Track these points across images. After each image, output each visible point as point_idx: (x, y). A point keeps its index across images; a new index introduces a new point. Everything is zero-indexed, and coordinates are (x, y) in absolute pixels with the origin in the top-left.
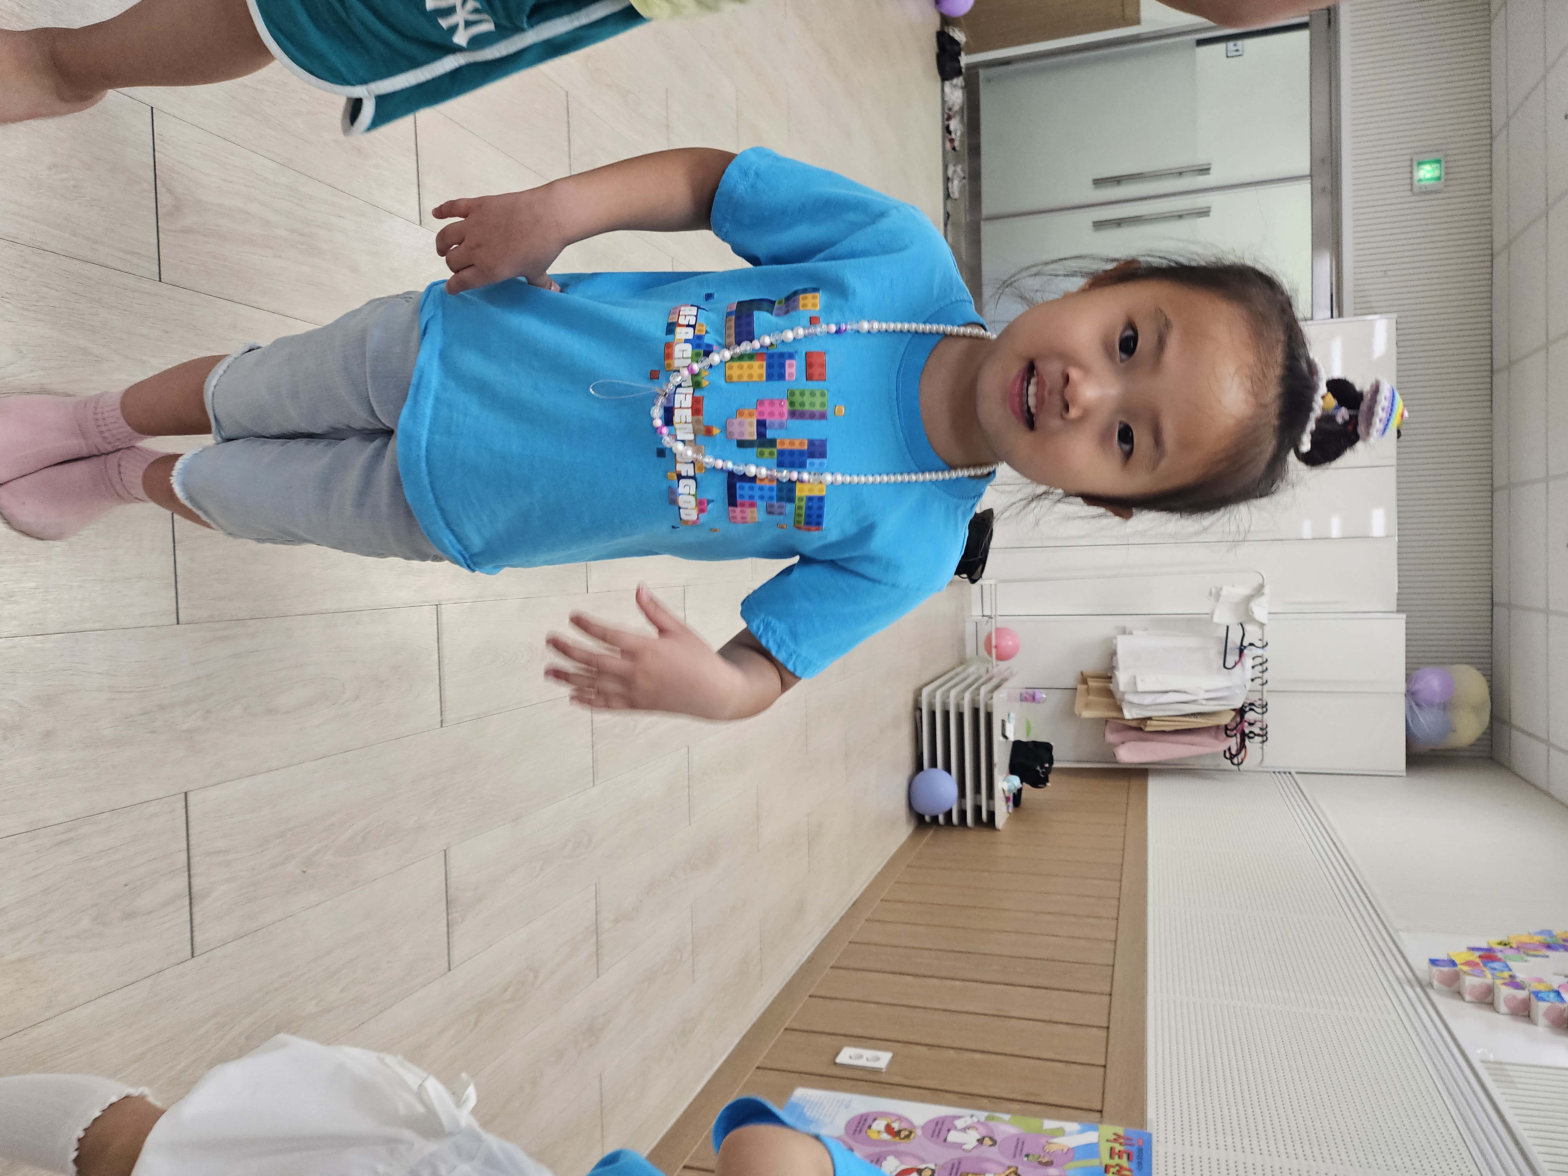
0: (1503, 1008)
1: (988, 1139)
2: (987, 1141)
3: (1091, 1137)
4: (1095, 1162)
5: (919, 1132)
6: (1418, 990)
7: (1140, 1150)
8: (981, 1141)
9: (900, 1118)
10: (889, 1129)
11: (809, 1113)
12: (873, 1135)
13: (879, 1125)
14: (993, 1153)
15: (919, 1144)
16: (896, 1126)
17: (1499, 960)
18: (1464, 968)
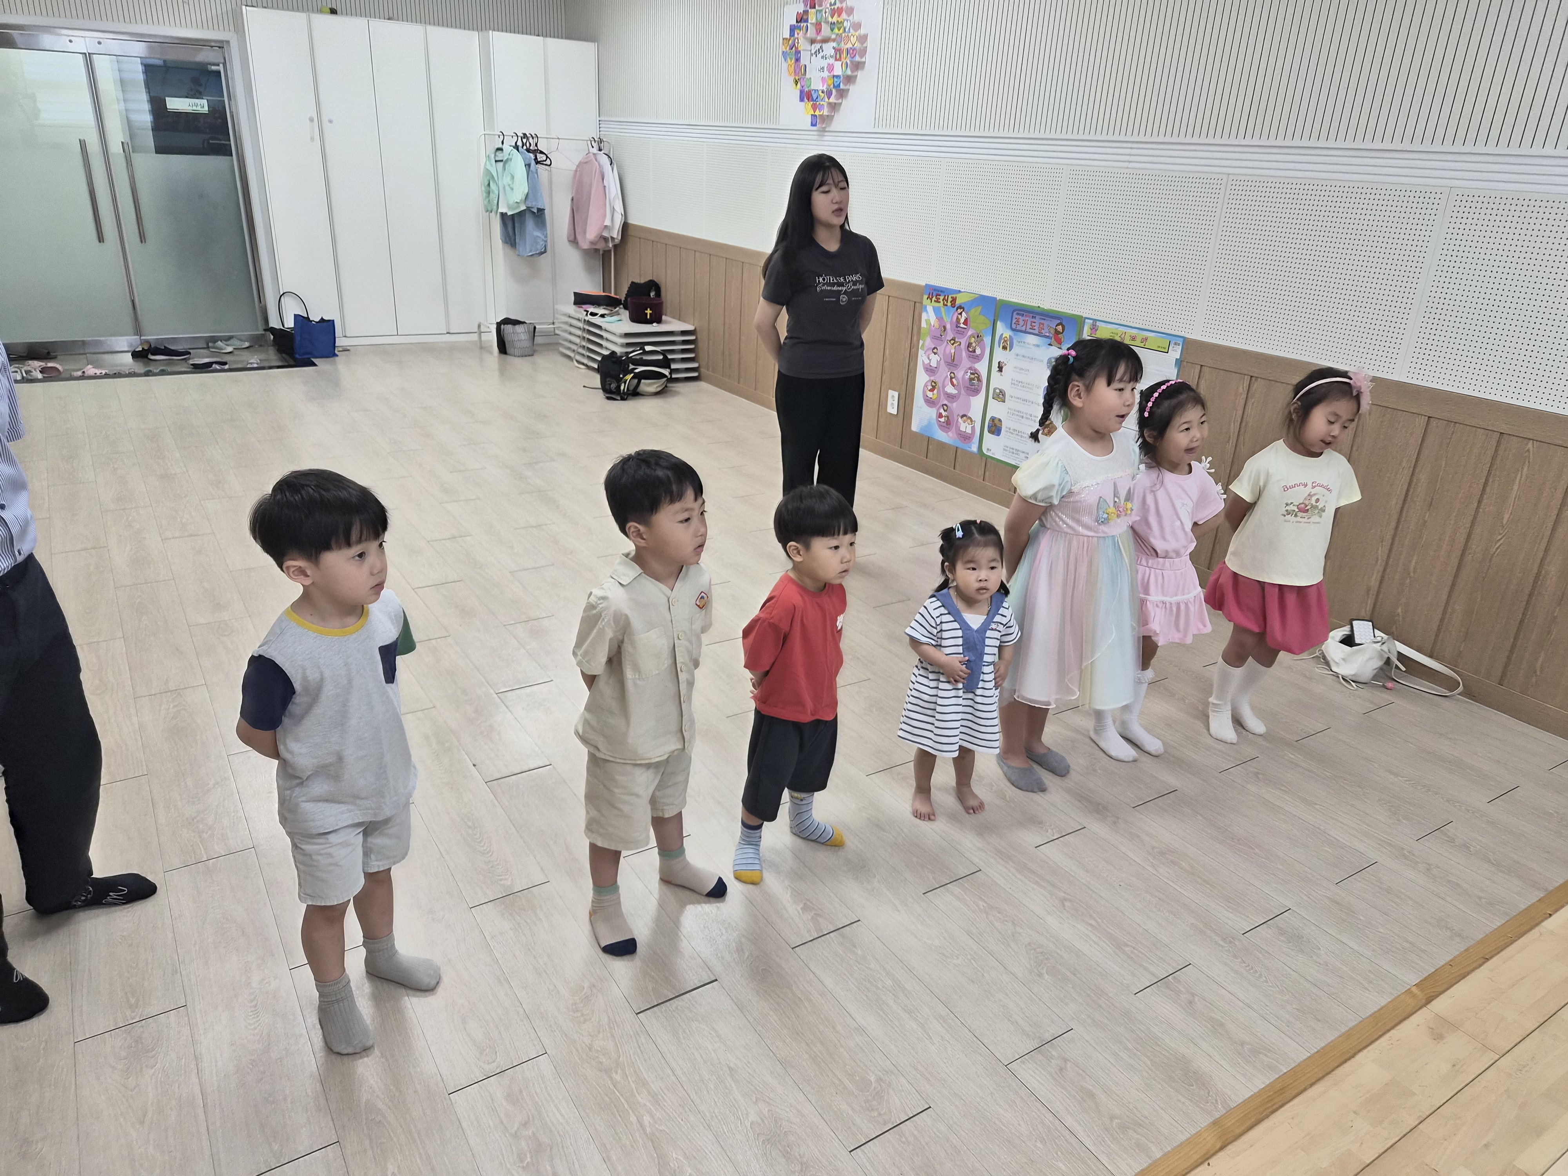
1: (934, 351)
2: (935, 351)
3: (930, 309)
4: (943, 309)
5: (932, 378)
7: (935, 290)
8: (935, 353)
9: (926, 386)
10: (932, 390)
11: (925, 423)
12: (935, 397)
13: (930, 394)
14: (941, 349)
15: (939, 378)
16: (930, 387)
17: (810, 91)
18: (817, 113)
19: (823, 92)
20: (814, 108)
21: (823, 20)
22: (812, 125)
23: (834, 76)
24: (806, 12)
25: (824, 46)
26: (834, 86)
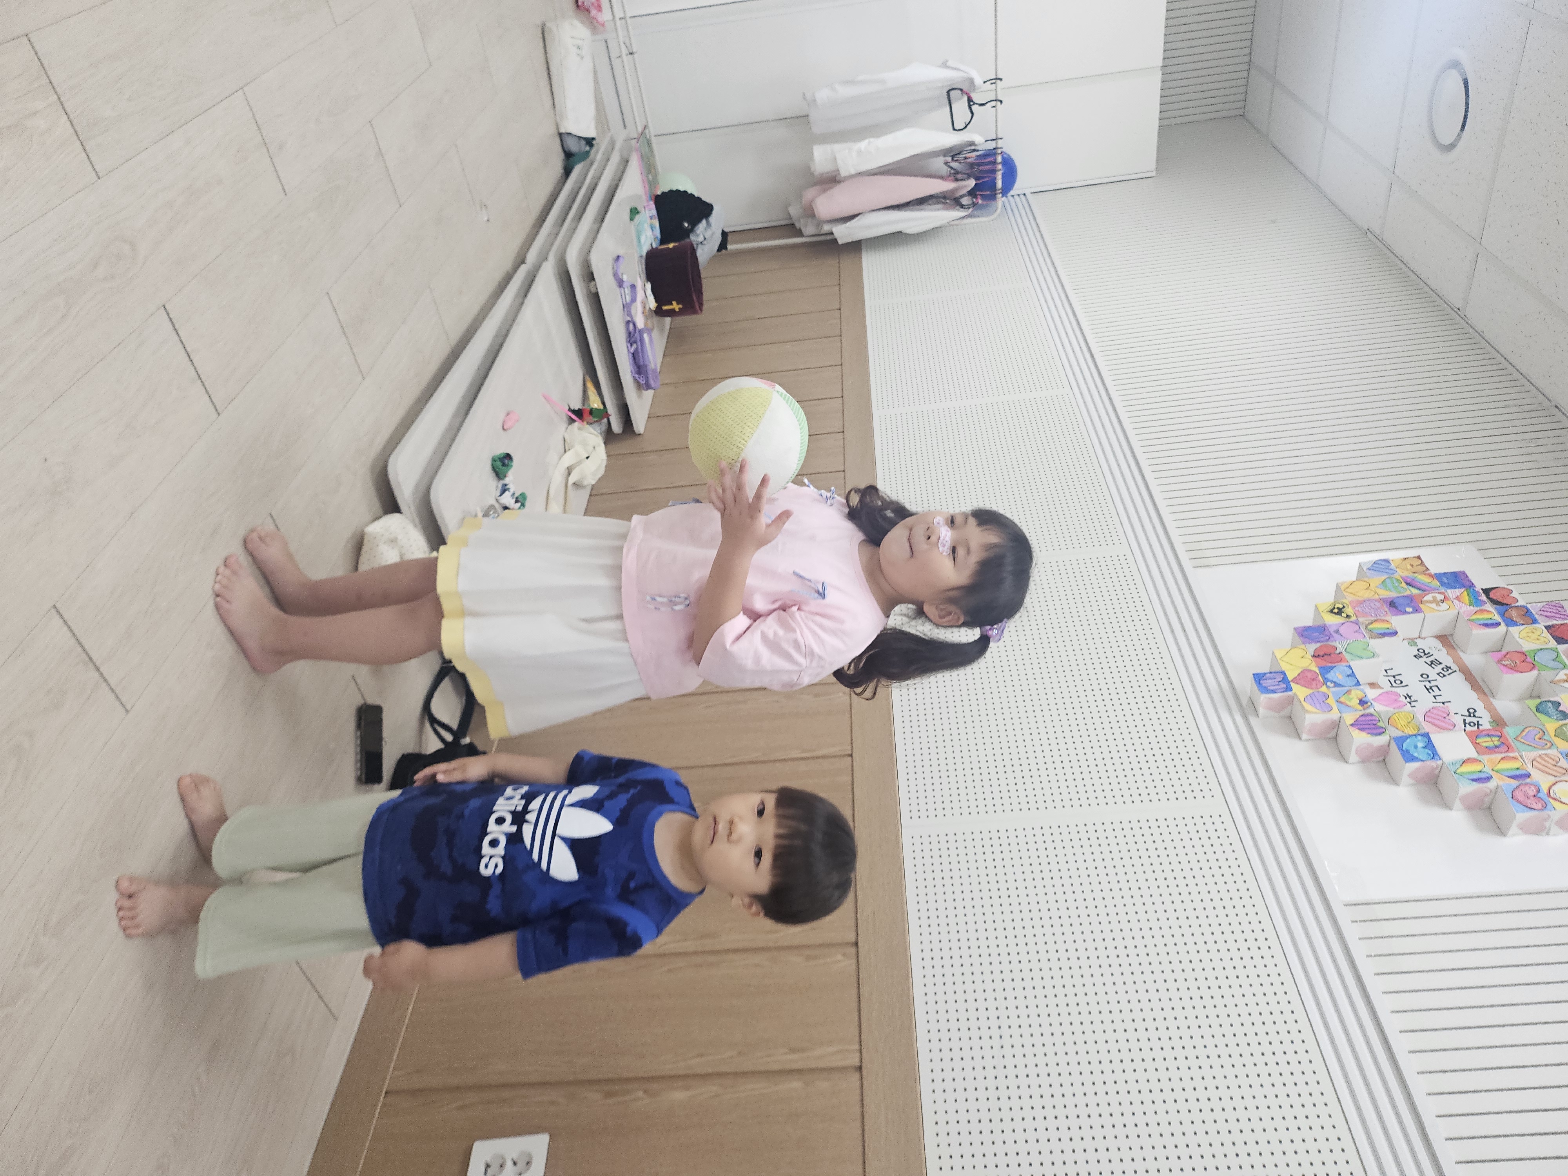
0: (1353, 757)
6: (1239, 718)
17: (1340, 659)
18: (1300, 691)
19: (1362, 702)
20: (1305, 678)
21: (1548, 675)
22: (1259, 678)
23: (1427, 735)
24: (1527, 616)
25: (1457, 679)
26: (1400, 741)
